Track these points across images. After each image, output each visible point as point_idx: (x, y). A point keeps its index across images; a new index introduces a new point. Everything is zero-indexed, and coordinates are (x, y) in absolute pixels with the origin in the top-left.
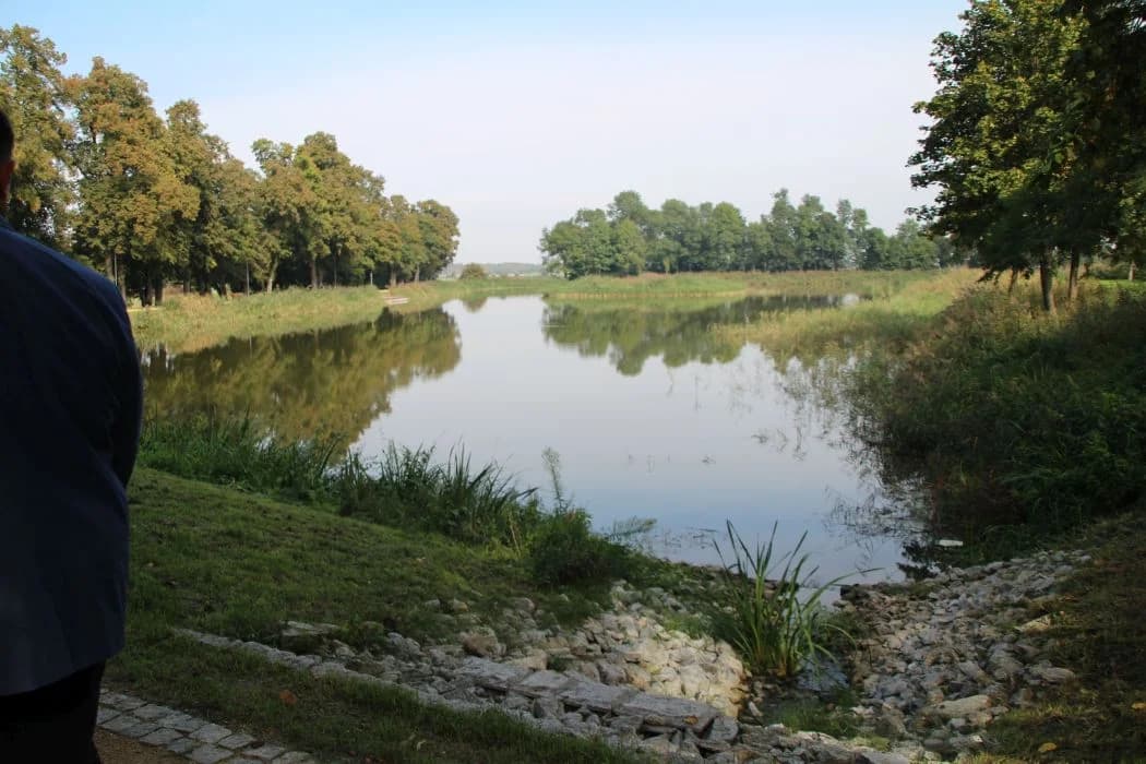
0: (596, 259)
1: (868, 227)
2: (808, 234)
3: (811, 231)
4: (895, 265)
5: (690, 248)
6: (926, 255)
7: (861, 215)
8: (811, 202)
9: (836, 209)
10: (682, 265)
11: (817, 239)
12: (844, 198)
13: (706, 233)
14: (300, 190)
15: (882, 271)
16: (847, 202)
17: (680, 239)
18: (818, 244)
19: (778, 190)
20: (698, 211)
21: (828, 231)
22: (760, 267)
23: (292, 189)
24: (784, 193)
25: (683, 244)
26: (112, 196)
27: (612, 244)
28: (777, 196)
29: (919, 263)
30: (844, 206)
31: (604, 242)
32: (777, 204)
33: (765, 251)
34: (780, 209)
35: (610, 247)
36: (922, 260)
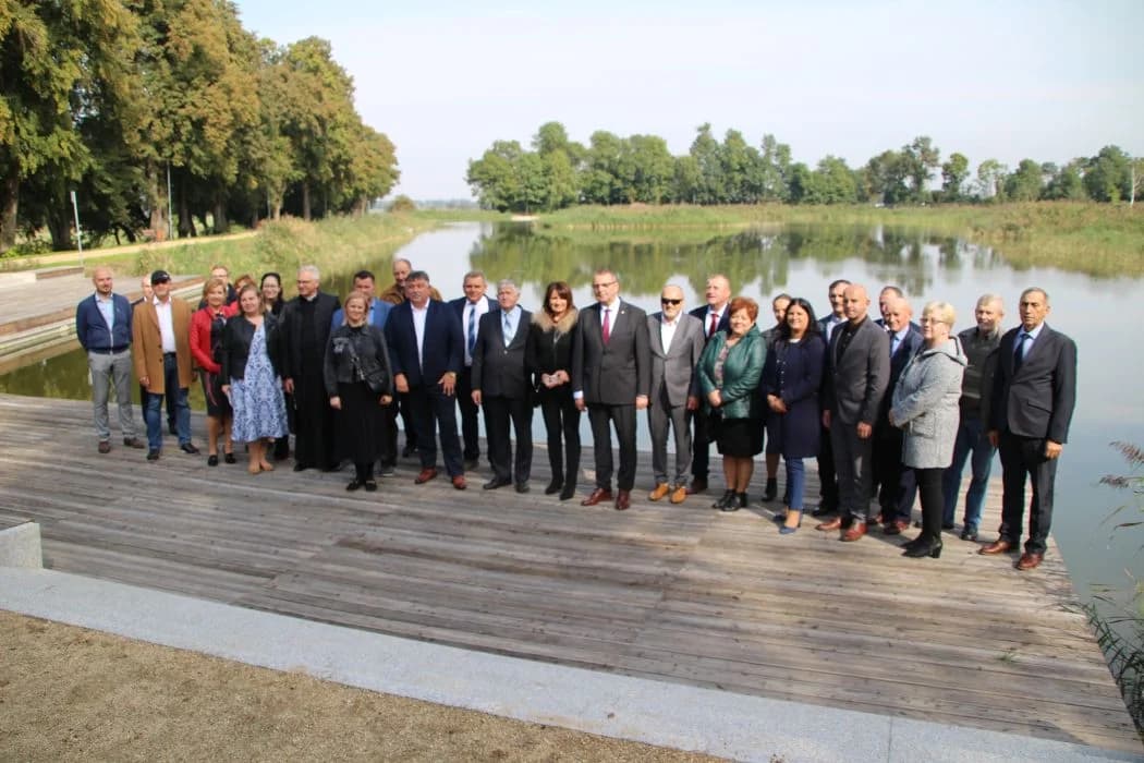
0: (529, 191)
1: (792, 162)
2: (738, 167)
3: (740, 164)
4: (818, 199)
5: (624, 180)
6: (846, 191)
7: (784, 151)
8: (734, 136)
9: (761, 143)
10: (616, 198)
11: (745, 173)
12: (768, 133)
13: (640, 165)
14: (320, 99)
15: (808, 206)
16: (771, 137)
17: (612, 171)
18: (747, 178)
19: (702, 124)
20: (629, 144)
21: (756, 165)
22: (690, 201)
23: (311, 97)
24: (706, 127)
25: (617, 176)
26: (170, 88)
27: (545, 175)
28: (700, 130)
29: (839, 198)
30: (768, 141)
31: (537, 173)
32: (699, 139)
33: (695, 185)
34: (703, 143)
35: (542, 179)
36: (842, 195)
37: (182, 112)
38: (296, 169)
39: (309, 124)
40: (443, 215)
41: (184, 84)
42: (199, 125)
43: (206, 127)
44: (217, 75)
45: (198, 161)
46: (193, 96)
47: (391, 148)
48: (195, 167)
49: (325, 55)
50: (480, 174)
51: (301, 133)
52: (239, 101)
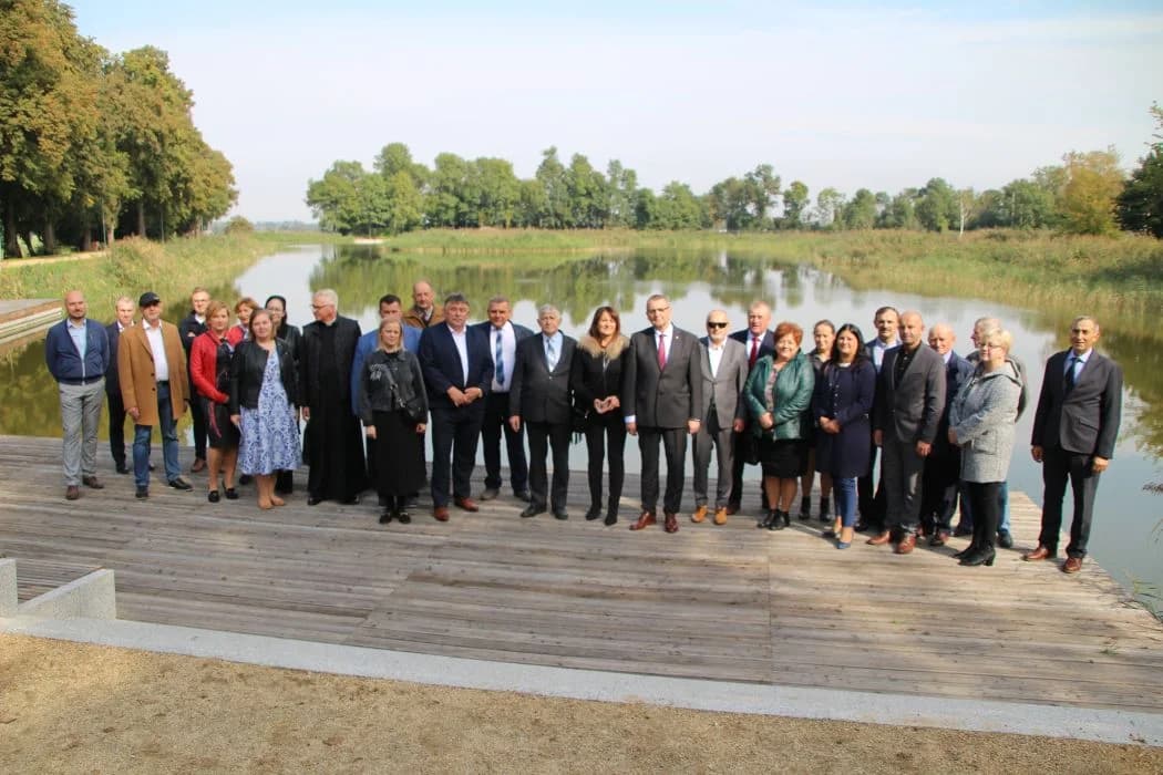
0: (372, 213)
1: (638, 188)
2: (585, 192)
3: (586, 189)
4: (663, 225)
5: (470, 204)
6: (691, 217)
7: (630, 176)
8: (579, 161)
9: (607, 168)
10: (460, 222)
11: (592, 198)
12: (614, 158)
13: (487, 189)
14: (159, 113)
15: (654, 232)
16: (617, 162)
17: (457, 194)
18: (594, 203)
19: (548, 148)
20: (475, 166)
21: (602, 190)
22: (536, 225)
23: (150, 111)
24: (551, 152)
25: (462, 199)
27: (389, 198)
28: (546, 153)
29: (684, 224)
30: (615, 166)
31: (380, 195)
32: (544, 164)
33: (542, 209)
34: (549, 167)
35: (387, 201)
36: (687, 221)
37: (14, 121)
38: (131, 187)
39: (148, 139)
40: (284, 237)
41: (15, 91)
42: (32, 137)
43: (41, 139)
44: (52, 84)
45: (31, 175)
46: (25, 105)
47: (229, 167)
48: (27, 183)
49: (162, 66)
50: (321, 195)
51: (137, 147)
52: (76, 112)
